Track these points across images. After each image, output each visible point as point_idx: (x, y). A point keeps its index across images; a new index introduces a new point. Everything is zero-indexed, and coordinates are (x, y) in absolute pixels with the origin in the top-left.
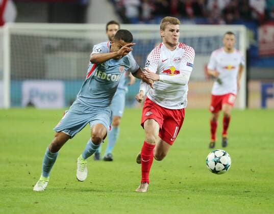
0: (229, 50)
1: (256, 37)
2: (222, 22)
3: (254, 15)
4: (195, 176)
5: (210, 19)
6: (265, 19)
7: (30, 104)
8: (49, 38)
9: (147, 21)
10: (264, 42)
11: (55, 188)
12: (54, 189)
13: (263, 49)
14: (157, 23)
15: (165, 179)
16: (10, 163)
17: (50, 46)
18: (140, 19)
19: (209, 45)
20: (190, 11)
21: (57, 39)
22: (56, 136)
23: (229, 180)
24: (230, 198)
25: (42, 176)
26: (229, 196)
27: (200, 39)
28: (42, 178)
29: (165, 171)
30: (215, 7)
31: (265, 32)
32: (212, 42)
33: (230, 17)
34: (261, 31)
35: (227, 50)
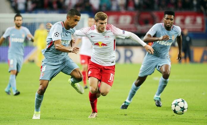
18: (26, 11)
22: (41, 85)
25: (35, 111)
28: (35, 112)
30: (70, 4)
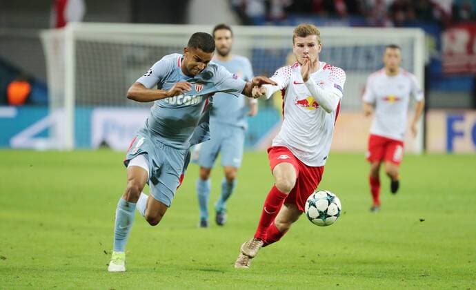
0: (392, 72)
1: (438, 46)
2: (388, 23)
3: (437, 14)
4: (347, 251)
5: (371, 20)
6: (452, 20)
7: (104, 144)
8: (132, 46)
9: (278, 22)
10: (451, 54)
11: (140, 268)
12: (138, 270)
13: (450, 64)
14: (292, 25)
15: (303, 256)
16: (73, 230)
17: (133, 58)
19: (369, 57)
20: (341, 6)
21: (144, 47)
23: (398, 259)
24: (399, 285)
26: (398, 282)
27: (356, 49)
29: (303, 244)
31: (453, 38)
32: (374, 53)
33: (401, 16)
34: (446, 38)
35: (388, 71)
